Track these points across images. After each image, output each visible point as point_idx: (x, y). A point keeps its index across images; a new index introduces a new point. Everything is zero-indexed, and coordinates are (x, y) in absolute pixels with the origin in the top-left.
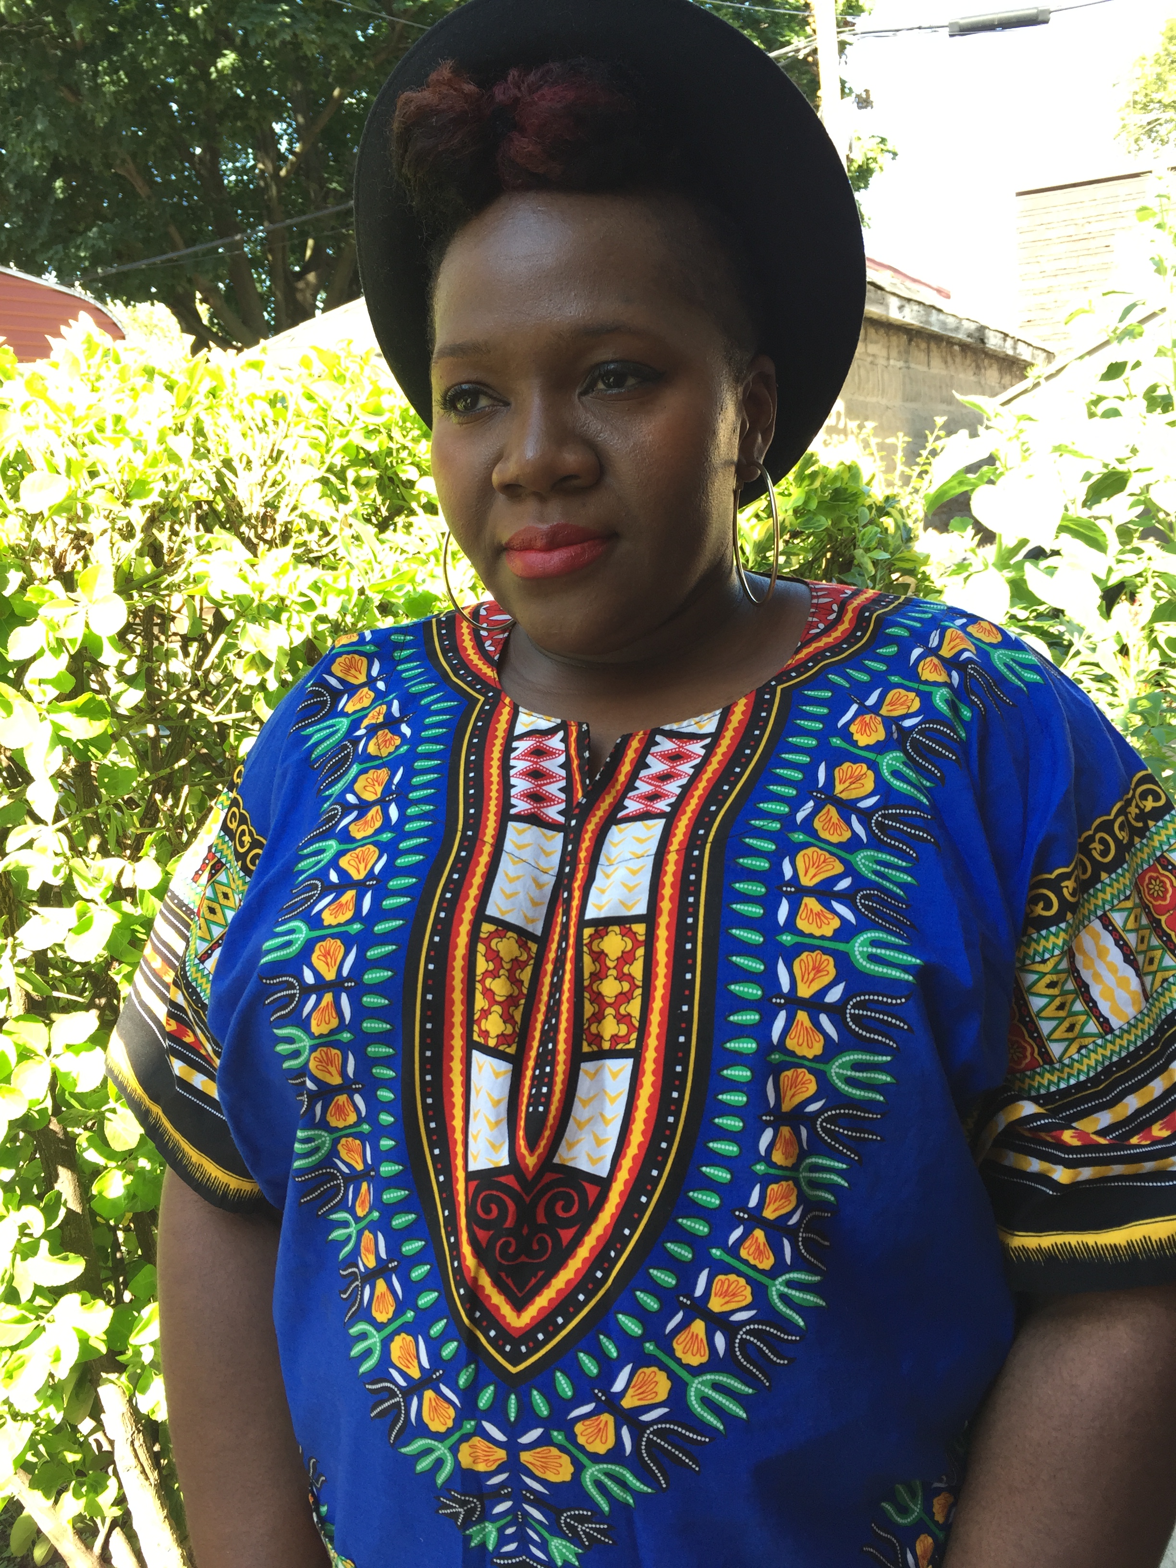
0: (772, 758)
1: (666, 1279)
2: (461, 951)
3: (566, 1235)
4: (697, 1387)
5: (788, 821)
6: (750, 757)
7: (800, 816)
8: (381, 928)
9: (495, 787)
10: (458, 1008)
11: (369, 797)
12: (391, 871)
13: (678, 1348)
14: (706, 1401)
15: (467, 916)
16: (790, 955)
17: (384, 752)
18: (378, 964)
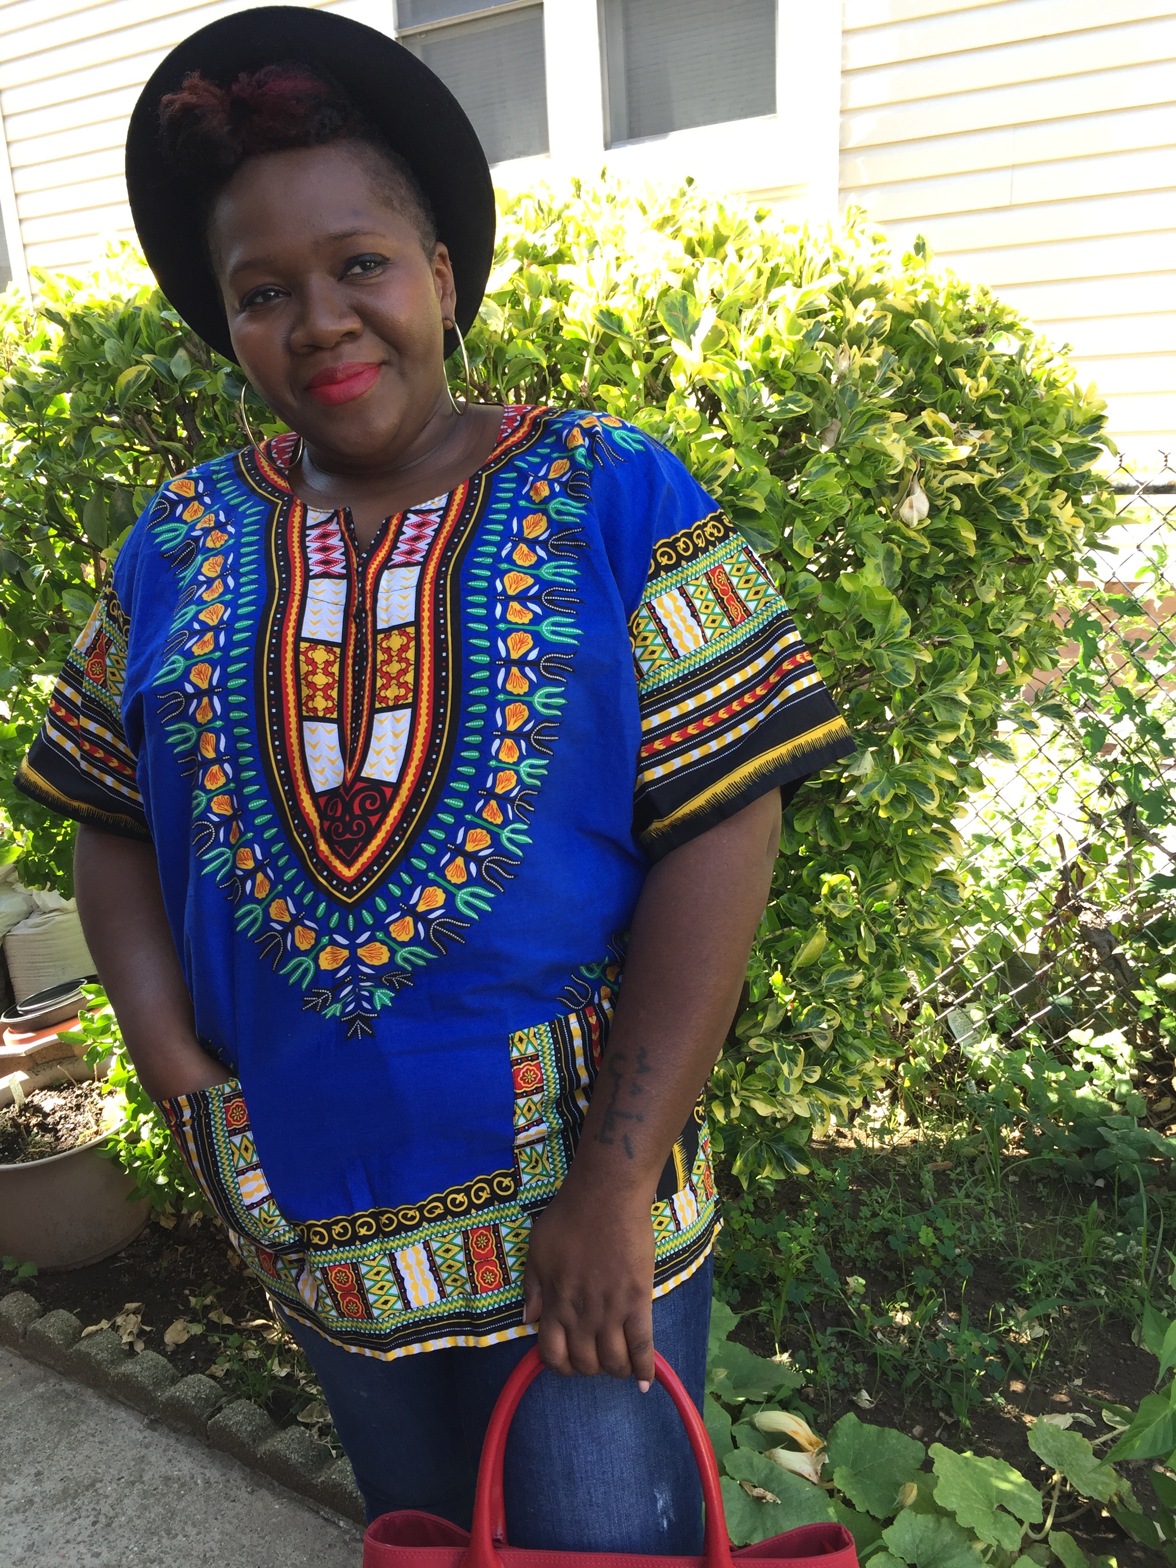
0: (483, 519)
1: (439, 835)
2: (289, 662)
3: (374, 820)
4: (462, 896)
5: (497, 557)
6: (469, 519)
7: (504, 553)
8: (235, 653)
9: (298, 560)
10: (291, 698)
11: (213, 575)
12: (234, 618)
13: (449, 874)
14: (467, 904)
15: (290, 639)
16: (505, 635)
17: (218, 545)
18: (237, 675)
